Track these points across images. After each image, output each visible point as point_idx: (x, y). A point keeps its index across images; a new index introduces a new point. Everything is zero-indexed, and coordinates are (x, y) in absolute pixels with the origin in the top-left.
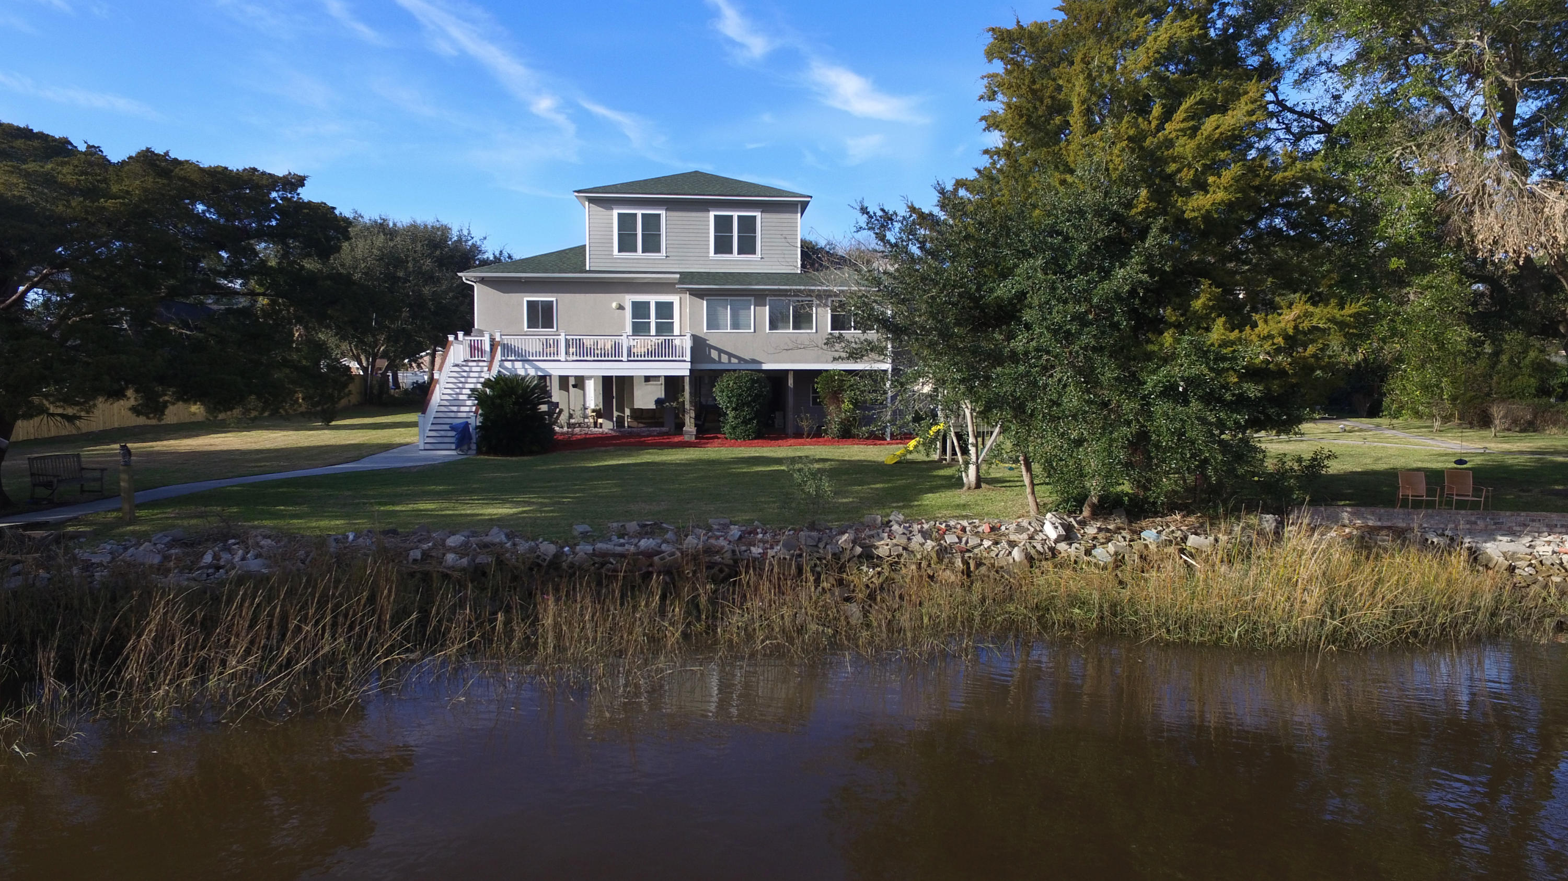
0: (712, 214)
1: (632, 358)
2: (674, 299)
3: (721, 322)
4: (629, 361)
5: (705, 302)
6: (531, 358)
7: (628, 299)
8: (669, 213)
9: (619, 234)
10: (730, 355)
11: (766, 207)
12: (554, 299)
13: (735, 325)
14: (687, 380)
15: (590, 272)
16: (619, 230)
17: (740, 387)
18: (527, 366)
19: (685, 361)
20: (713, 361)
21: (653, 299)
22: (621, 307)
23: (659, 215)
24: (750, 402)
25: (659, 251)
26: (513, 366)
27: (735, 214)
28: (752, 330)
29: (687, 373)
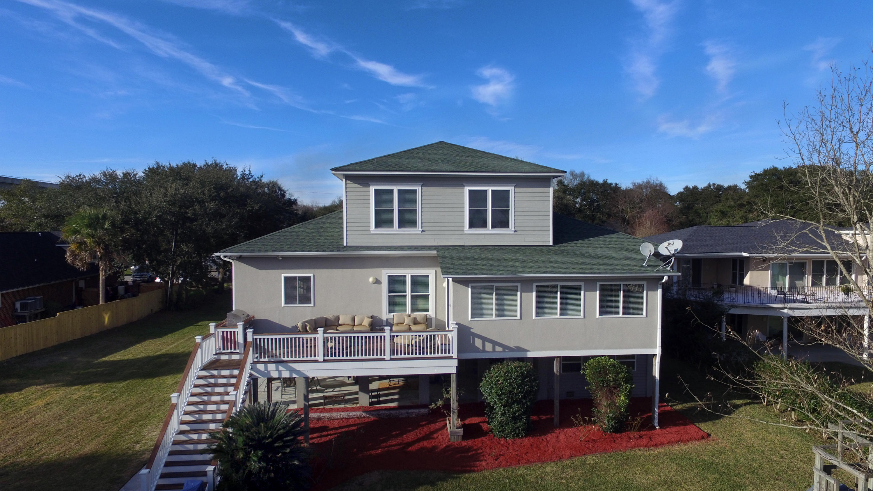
0: (467, 190)
1: (395, 356)
2: (430, 272)
3: (485, 308)
4: (391, 359)
5: (470, 289)
6: (286, 359)
7: (385, 273)
8: (425, 189)
9: (376, 210)
10: (495, 343)
11: (519, 182)
12: (311, 275)
13: (501, 313)
14: (454, 379)
15: (348, 248)
16: (376, 206)
17: (510, 384)
18: (281, 368)
19: (451, 358)
20: (477, 350)
21: (409, 273)
22: (377, 282)
23: (416, 190)
24: (520, 400)
25: (414, 225)
26: (266, 368)
27: (490, 189)
28: (519, 317)
29: (454, 370)
